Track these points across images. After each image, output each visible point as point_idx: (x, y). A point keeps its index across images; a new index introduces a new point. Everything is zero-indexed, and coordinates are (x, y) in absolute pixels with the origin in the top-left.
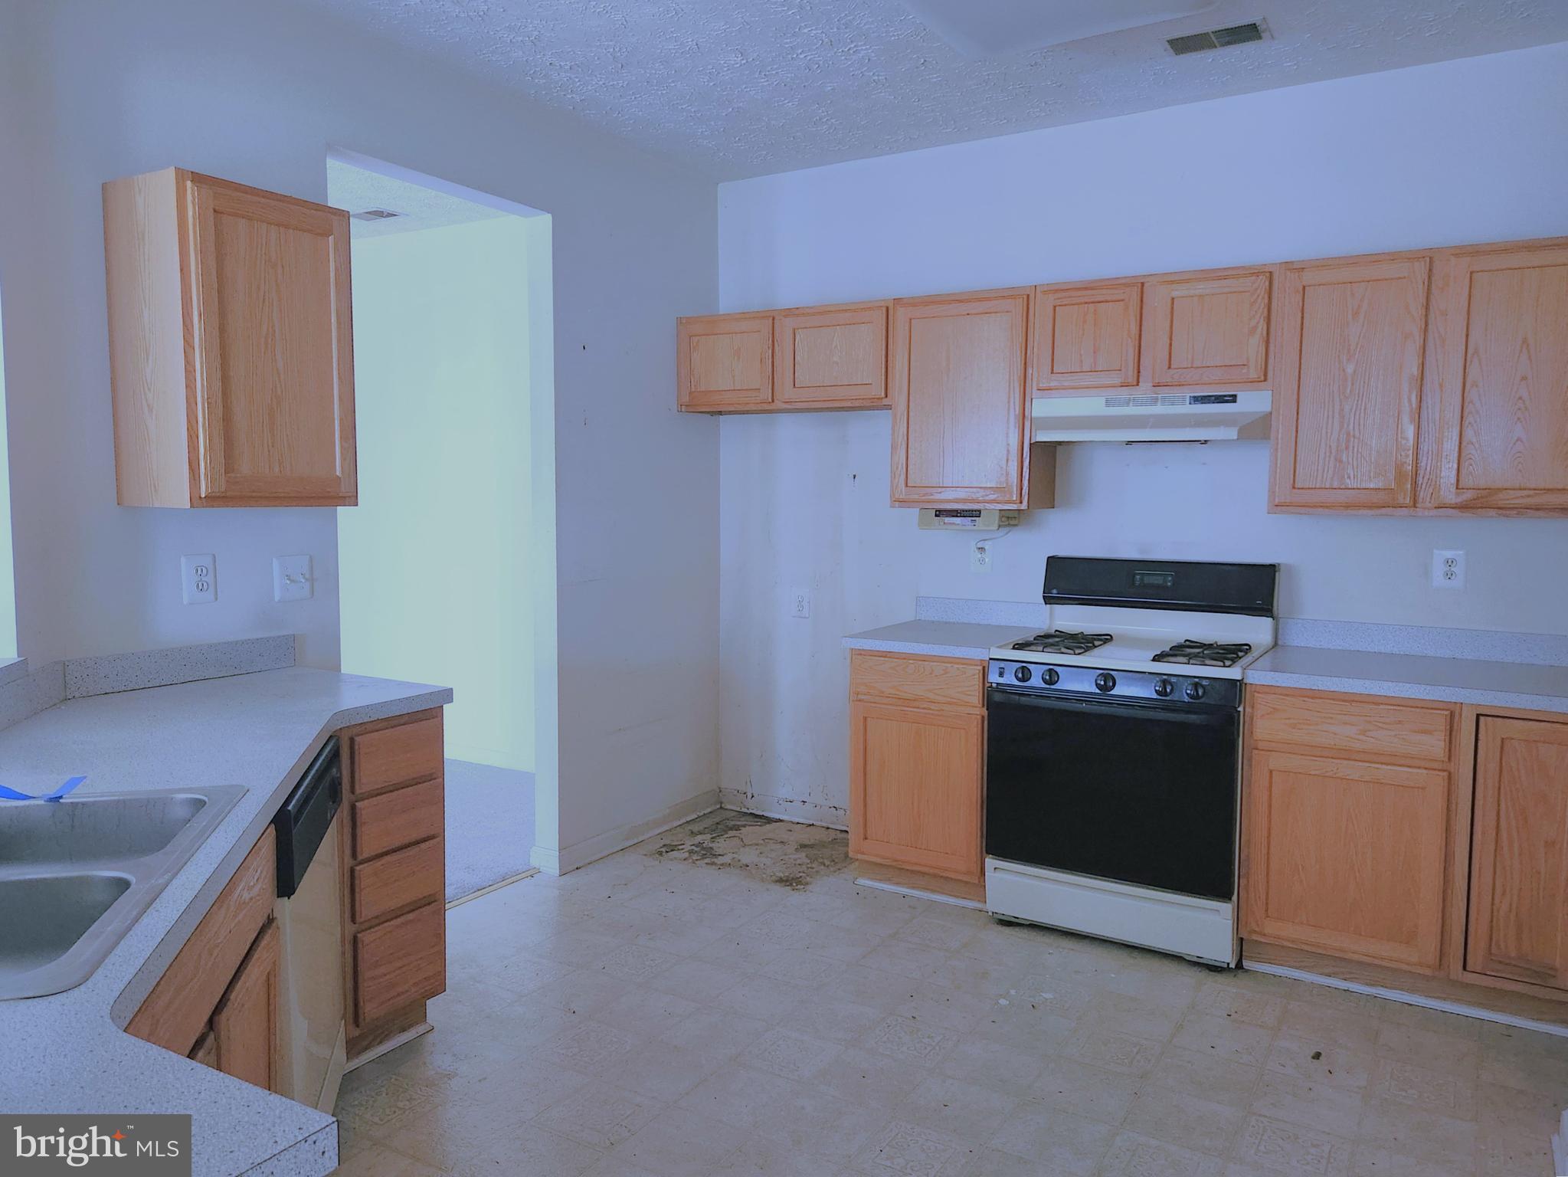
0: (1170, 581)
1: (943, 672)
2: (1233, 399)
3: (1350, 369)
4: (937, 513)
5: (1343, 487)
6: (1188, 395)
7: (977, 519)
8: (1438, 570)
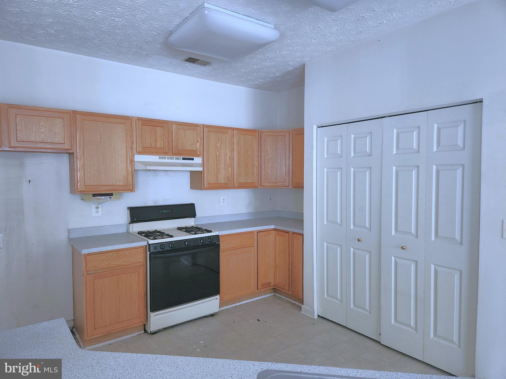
0: (169, 211)
1: (129, 253)
2: (193, 159)
3: (218, 154)
4: (94, 195)
5: (218, 183)
6: (182, 157)
7: (112, 196)
8: (222, 201)
